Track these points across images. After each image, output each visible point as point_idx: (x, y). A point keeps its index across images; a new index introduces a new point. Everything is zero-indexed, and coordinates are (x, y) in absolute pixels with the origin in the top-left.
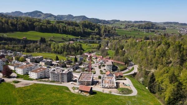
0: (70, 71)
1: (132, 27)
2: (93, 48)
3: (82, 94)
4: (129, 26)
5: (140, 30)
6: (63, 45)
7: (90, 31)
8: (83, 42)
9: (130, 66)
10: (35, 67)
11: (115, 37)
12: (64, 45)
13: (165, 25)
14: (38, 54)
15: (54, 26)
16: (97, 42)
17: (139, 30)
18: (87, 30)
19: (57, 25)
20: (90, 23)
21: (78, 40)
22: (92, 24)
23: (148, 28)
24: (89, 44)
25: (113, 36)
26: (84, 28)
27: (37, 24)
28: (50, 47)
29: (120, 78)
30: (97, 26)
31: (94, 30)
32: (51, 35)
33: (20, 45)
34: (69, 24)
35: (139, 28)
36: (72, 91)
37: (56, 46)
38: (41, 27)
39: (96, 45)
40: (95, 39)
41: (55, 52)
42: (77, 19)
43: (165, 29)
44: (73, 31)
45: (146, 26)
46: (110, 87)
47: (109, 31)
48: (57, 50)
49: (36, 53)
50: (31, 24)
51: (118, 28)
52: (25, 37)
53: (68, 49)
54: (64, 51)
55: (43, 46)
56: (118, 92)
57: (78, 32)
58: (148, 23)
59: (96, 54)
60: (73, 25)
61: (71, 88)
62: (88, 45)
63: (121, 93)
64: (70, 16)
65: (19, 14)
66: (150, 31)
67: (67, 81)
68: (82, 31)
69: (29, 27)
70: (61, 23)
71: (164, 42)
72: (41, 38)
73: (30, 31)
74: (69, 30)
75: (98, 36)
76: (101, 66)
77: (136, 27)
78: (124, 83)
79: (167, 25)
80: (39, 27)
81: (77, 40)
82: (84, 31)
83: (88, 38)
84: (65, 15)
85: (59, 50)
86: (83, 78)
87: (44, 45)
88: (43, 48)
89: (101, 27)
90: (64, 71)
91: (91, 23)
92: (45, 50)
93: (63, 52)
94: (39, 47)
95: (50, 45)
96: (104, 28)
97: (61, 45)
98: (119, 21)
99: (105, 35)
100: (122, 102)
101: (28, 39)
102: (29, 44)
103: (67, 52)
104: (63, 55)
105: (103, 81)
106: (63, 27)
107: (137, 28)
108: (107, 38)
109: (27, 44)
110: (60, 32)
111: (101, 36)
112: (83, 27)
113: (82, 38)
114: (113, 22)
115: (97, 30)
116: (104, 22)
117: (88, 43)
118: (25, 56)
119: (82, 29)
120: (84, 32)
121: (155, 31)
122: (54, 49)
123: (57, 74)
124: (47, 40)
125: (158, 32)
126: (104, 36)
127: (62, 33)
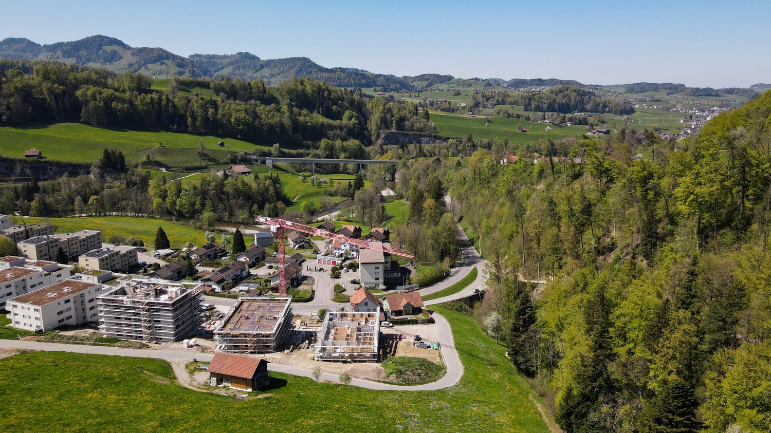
0: (189, 291)
1: (498, 103)
2: (331, 194)
3: (223, 393)
4: (487, 100)
5: (531, 114)
6: (198, 183)
7: (322, 119)
8: (289, 168)
9: (461, 265)
10: (43, 279)
11: (427, 147)
12: (204, 180)
13: (632, 97)
14: (90, 219)
15: (164, 102)
16: (351, 166)
17: (528, 119)
18: (308, 119)
19: (179, 99)
20: (324, 87)
21: (269, 161)
22: (330, 93)
23: (565, 108)
24: (316, 176)
25: (419, 142)
26: (295, 109)
27: (89, 93)
28: (146, 191)
29: (409, 317)
30: (352, 102)
31: (338, 116)
32: (152, 140)
33: (12, 185)
34: (232, 93)
35: (526, 110)
36: (183, 377)
37: (170, 185)
38: (105, 104)
39: (342, 181)
40: (343, 155)
41: (167, 213)
42: (276, 71)
43: (632, 111)
44: (247, 124)
45: (554, 100)
46: (351, 356)
47: (402, 120)
48: (174, 204)
49: (81, 218)
50: (64, 92)
51: (443, 110)
52: (33, 151)
53: (221, 200)
54: (203, 205)
55: (116, 186)
56: (383, 375)
57: (271, 127)
58: (566, 86)
59: (340, 216)
60: (249, 98)
61: (183, 366)
62: (309, 179)
63: (392, 378)
64: (246, 59)
65: (24, 51)
66: (570, 120)
67: (175, 335)
68: (287, 121)
69: (53, 105)
70: (197, 90)
71: (593, 163)
72: (106, 151)
73: (59, 122)
74: (233, 120)
75: (352, 143)
76: (342, 268)
77: (515, 103)
78: (418, 338)
79: (640, 96)
80: (96, 107)
81: (264, 162)
82: (295, 122)
83: (313, 151)
84: (226, 57)
85: (183, 201)
86: (243, 320)
87: (117, 183)
88: (112, 197)
89: (369, 106)
90: (165, 292)
91: (327, 89)
92: (124, 203)
93: (200, 212)
94: (96, 193)
95: (144, 181)
96: (381, 107)
97: (192, 180)
98: (449, 78)
99: (385, 138)
100: (381, 416)
101: (50, 157)
102: (54, 179)
103: (215, 210)
104: (198, 224)
105: (328, 332)
106: (204, 108)
107: (519, 110)
108: (393, 151)
109: (45, 180)
110: (194, 124)
111: (369, 143)
112: (290, 106)
113: (287, 151)
114: (425, 83)
115: (350, 119)
116: (390, 83)
117: (311, 171)
118: (18, 230)
119: (287, 114)
120: (297, 126)
121: (591, 120)
122: (160, 200)
123: (128, 308)
124: (130, 160)
125: (603, 122)
126: (379, 142)
127: (203, 130)
